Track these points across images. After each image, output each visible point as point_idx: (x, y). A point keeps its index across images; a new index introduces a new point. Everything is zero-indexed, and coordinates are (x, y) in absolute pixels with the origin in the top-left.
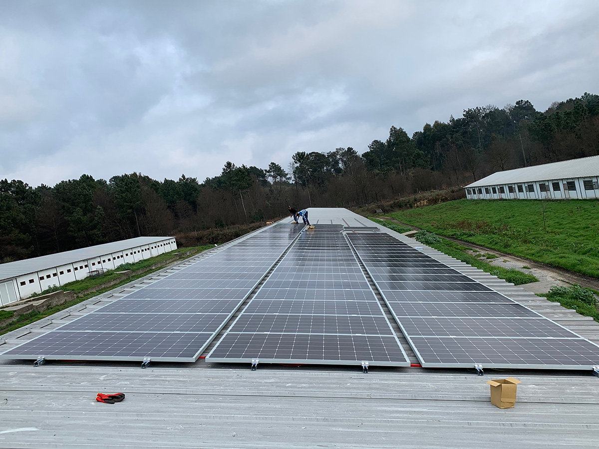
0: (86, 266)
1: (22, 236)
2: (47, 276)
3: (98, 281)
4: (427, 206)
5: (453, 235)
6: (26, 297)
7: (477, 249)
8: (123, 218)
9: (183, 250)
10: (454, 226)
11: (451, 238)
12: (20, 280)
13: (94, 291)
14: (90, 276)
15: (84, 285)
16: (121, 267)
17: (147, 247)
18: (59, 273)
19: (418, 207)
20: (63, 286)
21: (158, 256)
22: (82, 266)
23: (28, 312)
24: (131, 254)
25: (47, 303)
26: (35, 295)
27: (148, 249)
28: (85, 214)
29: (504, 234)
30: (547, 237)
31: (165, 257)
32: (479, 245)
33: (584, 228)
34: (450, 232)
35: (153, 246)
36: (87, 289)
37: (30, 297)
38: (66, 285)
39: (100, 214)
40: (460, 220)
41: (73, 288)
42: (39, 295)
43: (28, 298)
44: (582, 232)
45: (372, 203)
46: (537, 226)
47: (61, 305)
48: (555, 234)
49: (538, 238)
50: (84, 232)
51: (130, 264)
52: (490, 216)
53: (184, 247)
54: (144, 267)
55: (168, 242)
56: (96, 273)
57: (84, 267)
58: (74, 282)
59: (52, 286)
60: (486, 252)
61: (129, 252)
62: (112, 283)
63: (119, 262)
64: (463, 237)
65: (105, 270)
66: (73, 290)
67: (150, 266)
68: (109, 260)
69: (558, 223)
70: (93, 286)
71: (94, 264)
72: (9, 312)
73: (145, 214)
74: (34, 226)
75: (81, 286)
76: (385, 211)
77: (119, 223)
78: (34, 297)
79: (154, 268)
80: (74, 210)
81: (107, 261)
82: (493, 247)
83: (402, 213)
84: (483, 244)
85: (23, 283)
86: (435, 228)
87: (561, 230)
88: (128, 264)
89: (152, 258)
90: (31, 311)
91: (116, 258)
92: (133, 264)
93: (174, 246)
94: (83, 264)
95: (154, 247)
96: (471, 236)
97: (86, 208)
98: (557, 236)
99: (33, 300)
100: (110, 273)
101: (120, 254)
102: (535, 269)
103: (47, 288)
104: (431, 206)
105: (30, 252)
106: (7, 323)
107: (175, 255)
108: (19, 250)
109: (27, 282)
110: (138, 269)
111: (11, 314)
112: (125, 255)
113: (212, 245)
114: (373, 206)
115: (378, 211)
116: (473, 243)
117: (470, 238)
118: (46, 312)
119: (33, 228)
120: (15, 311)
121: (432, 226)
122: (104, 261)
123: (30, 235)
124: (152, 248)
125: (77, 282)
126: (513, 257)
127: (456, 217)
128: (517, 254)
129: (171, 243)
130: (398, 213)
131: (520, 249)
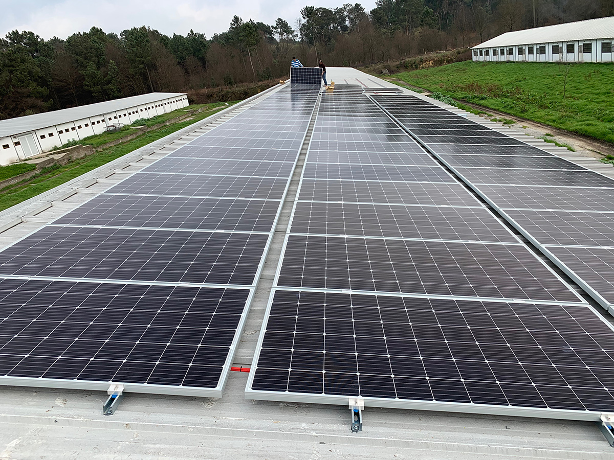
0: (103, 121)
1: (40, 89)
2: (66, 130)
3: (115, 136)
4: (432, 67)
5: (463, 98)
6: (48, 151)
7: (492, 114)
8: (136, 73)
9: (195, 107)
10: (462, 88)
11: (462, 100)
12: (40, 133)
13: (112, 145)
14: (108, 130)
15: (102, 139)
16: (137, 123)
17: (160, 103)
18: (77, 128)
19: (423, 68)
20: (82, 140)
21: (171, 112)
22: (99, 121)
23: (50, 165)
24: (146, 109)
25: (68, 157)
26: (56, 148)
27: (162, 105)
28: (98, 69)
29: (517, 98)
30: (565, 102)
31: (178, 113)
32: (493, 109)
33: (605, 93)
34: (460, 95)
35: (166, 102)
36: (105, 144)
37: (51, 151)
38: (85, 139)
39: (114, 69)
40: (469, 82)
41: (91, 142)
42: (60, 148)
43: (49, 151)
44: (603, 98)
45: (378, 64)
46: (552, 90)
47: (82, 158)
48: (574, 99)
49: (556, 102)
50: (99, 87)
51: (145, 119)
52: (499, 79)
53: (195, 103)
54: (159, 122)
55: (180, 98)
56: (113, 128)
57: (101, 121)
58: (93, 136)
59: (71, 140)
60: (502, 117)
61: (143, 108)
62: (129, 138)
63: (134, 118)
64: (474, 100)
65: (122, 126)
66: (92, 144)
67: (164, 122)
68: (125, 115)
69: (575, 87)
70: (111, 141)
71: (110, 119)
72: (31, 165)
73: (156, 70)
74: (51, 80)
75: (99, 140)
76: (391, 72)
77: (133, 78)
78: (55, 150)
79: (168, 124)
80: (87, 64)
81: (122, 116)
82: (508, 112)
83: (409, 74)
84: (497, 108)
85: (43, 137)
86: (444, 90)
87: (580, 95)
88: (143, 120)
89: (166, 114)
90: (52, 164)
91: (132, 113)
92: (148, 120)
93: (186, 103)
94: (100, 119)
95: (167, 104)
96: (483, 99)
97: (99, 62)
98: (577, 102)
99: (54, 153)
100: (126, 128)
101: (134, 110)
102: (559, 137)
103: (67, 142)
104: (436, 67)
105: (50, 106)
106: (31, 176)
107: (188, 111)
108: (40, 102)
109: (47, 136)
110: (153, 125)
111: (33, 167)
112: (139, 111)
113: (222, 103)
114: (379, 66)
115: (384, 72)
116: (486, 107)
117: (482, 102)
118: (67, 165)
119: (50, 81)
120: (36, 164)
121: (441, 88)
122: (120, 116)
123: (48, 89)
124: (165, 104)
125: (96, 136)
126: (532, 122)
127: (463, 78)
128: (536, 120)
129: (182, 99)
130: (404, 74)
131: (539, 114)
